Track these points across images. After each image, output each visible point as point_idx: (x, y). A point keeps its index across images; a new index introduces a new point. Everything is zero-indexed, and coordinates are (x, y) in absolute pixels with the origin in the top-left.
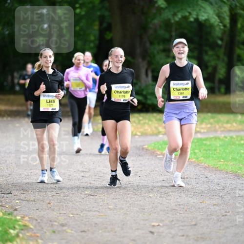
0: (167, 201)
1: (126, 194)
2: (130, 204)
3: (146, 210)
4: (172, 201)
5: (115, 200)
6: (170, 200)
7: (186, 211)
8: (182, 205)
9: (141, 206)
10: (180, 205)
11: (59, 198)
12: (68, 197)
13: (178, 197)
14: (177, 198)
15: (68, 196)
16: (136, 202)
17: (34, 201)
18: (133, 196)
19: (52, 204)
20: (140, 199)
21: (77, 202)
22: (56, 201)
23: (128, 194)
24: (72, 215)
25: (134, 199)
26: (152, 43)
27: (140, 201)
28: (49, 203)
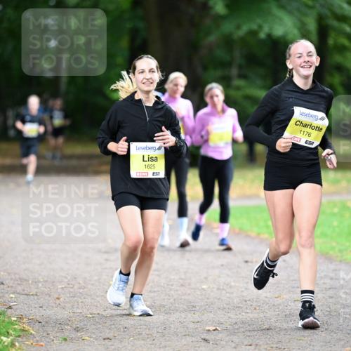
0: (228, 295)
1: (168, 285)
2: (175, 300)
3: (198, 308)
4: (235, 295)
5: (152, 294)
6: (232, 293)
7: (255, 309)
8: (249, 300)
9: (191, 302)
10: (246, 301)
11: (72, 290)
12: (85, 290)
13: (243, 289)
14: (242, 291)
15: (85, 288)
16: (183, 297)
17: (36, 295)
18: (178, 288)
19: (61, 299)
20: (189, 292)
21: (97, 296)
22: (68, 295)
23: (172, 285)
24: (91, 316)
25: (179, 292)
26: (205, 68)
27: (189, 294)
28: (58, 298)
